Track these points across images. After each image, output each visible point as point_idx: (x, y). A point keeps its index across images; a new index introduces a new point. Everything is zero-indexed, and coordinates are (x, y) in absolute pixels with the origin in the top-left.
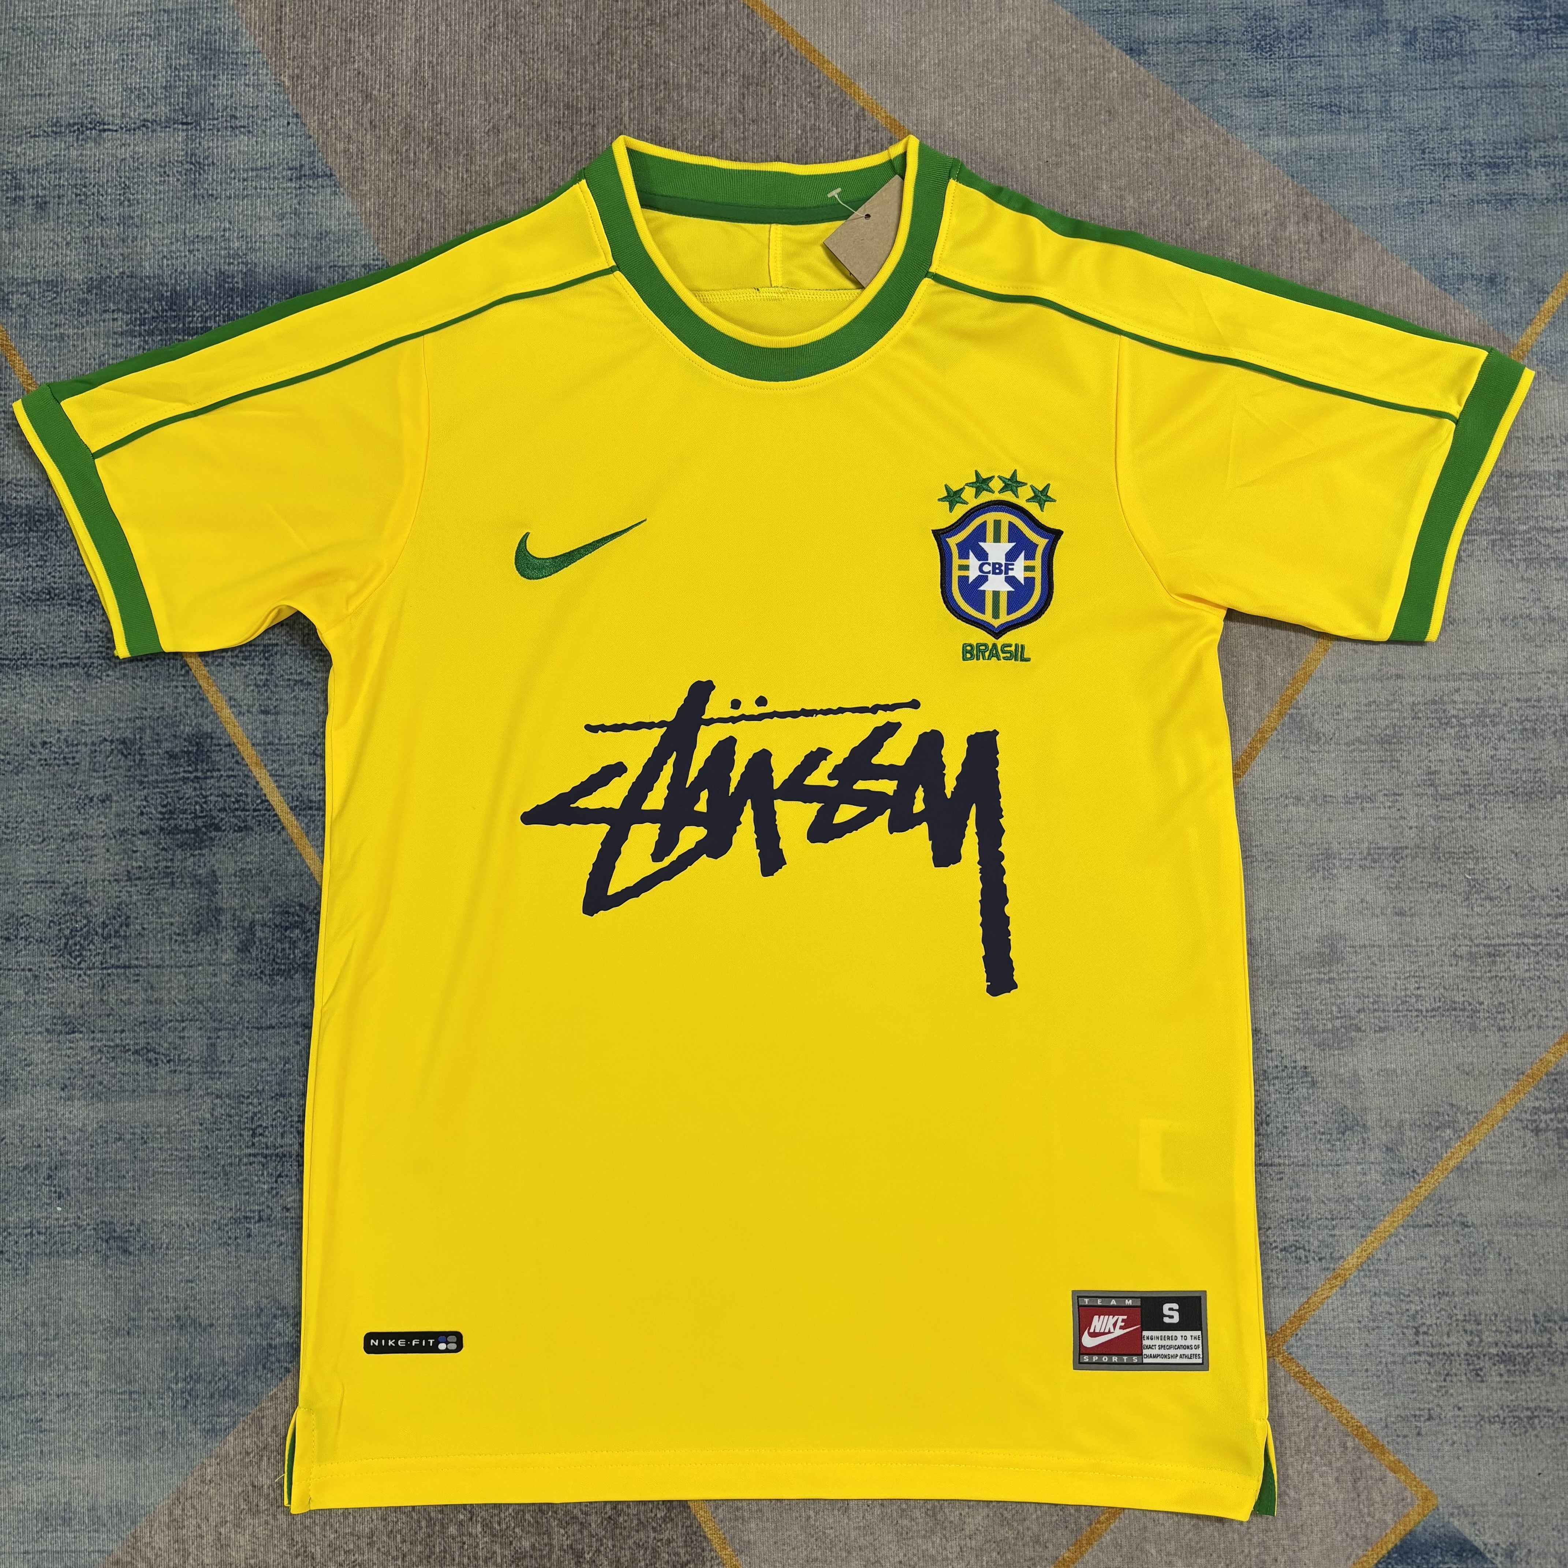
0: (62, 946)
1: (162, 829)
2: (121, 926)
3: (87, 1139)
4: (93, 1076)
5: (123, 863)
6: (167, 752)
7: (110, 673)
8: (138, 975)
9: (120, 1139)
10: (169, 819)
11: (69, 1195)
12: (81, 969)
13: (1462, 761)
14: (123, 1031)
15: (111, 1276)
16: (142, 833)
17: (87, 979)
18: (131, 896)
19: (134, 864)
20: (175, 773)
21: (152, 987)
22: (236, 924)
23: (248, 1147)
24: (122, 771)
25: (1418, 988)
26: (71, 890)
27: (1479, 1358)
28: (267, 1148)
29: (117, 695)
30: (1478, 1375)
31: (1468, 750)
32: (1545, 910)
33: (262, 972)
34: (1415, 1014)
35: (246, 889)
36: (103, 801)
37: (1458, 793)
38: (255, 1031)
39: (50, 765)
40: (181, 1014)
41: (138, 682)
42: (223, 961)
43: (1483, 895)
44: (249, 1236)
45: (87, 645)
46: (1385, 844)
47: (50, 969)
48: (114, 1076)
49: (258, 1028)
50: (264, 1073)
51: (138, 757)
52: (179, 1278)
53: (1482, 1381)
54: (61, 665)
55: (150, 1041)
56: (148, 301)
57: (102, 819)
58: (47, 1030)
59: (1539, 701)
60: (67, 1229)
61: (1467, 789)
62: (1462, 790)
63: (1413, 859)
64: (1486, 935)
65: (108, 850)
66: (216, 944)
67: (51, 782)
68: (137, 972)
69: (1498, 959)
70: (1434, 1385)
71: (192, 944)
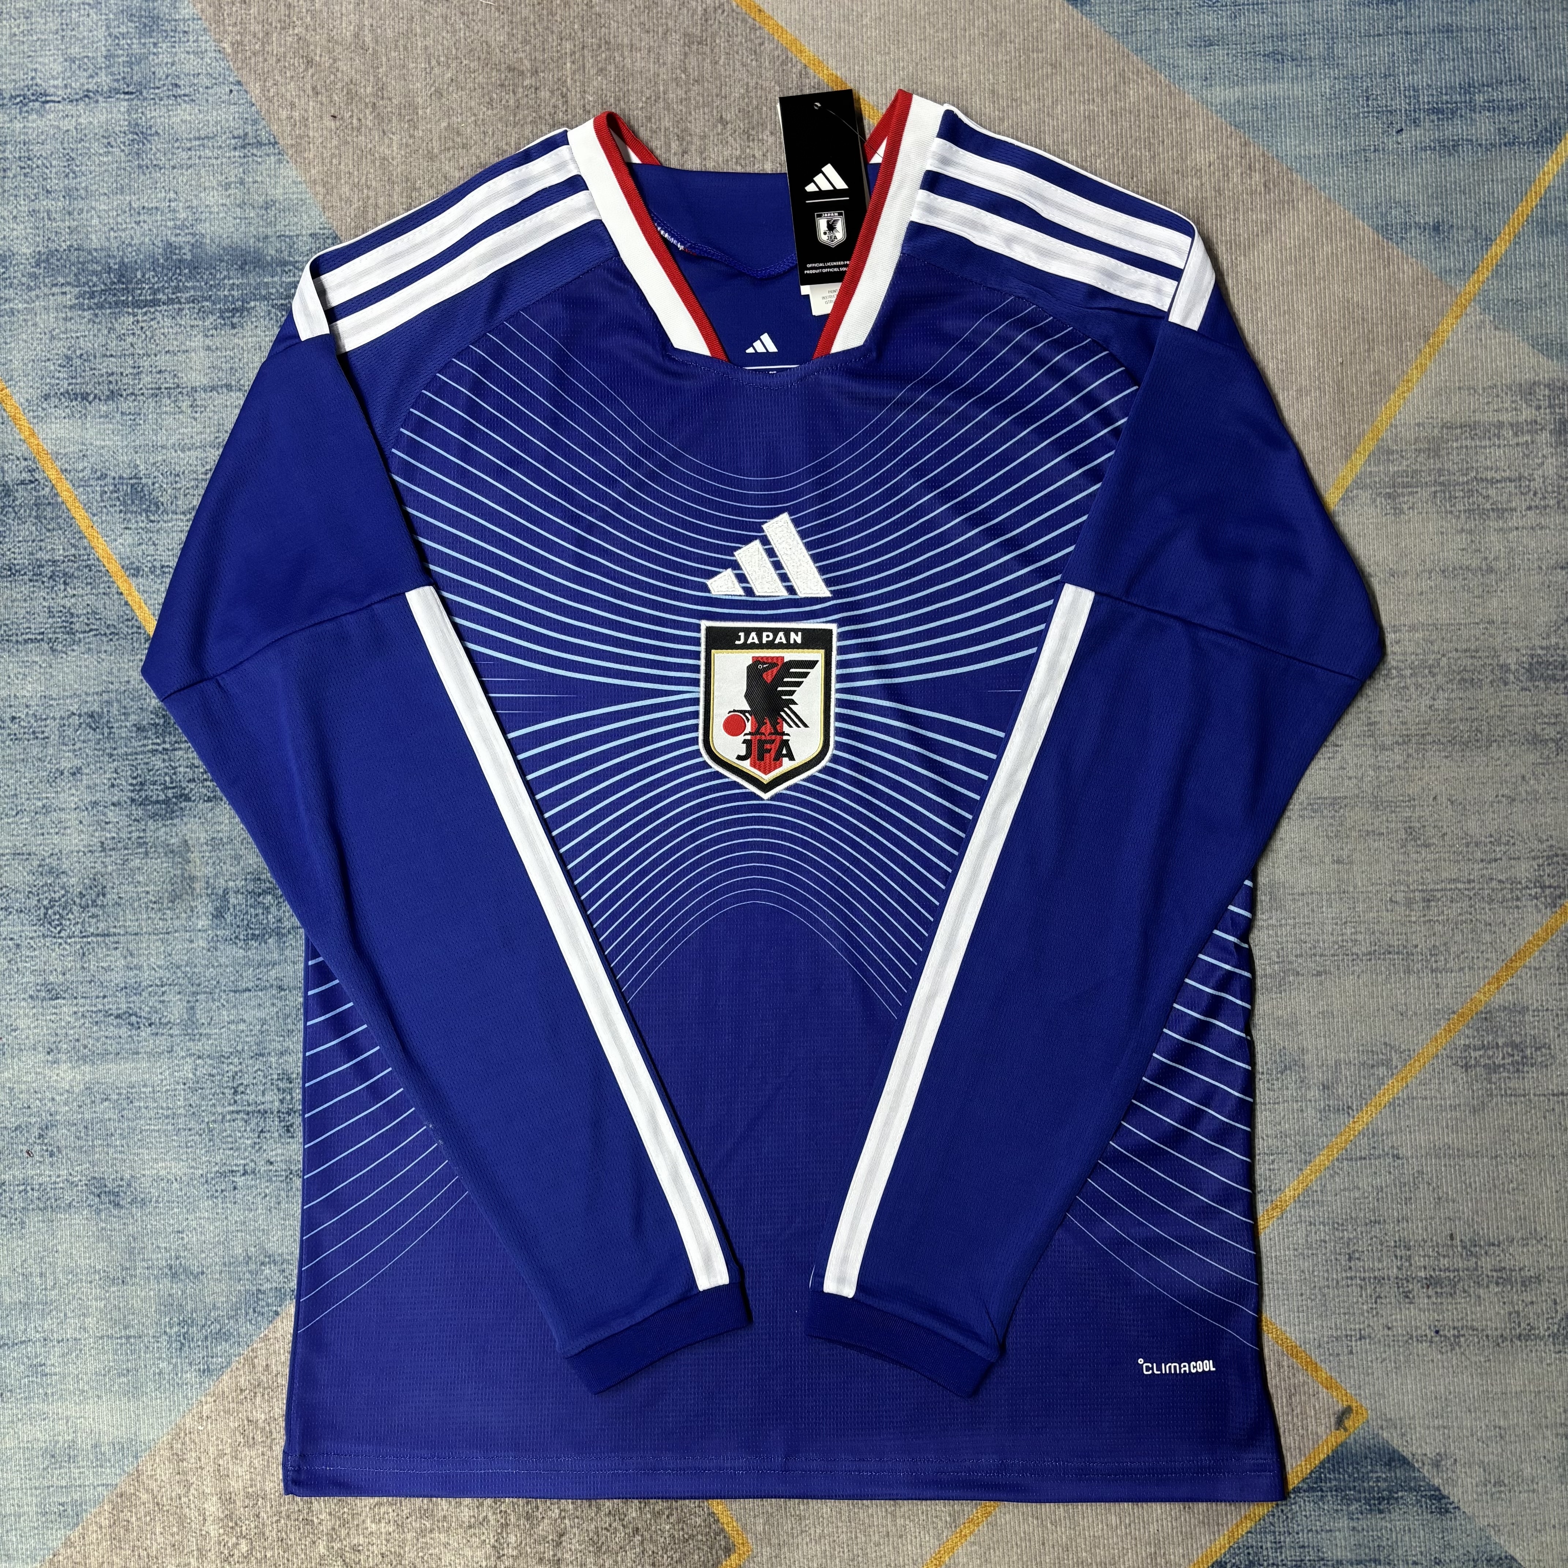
0: (42, 916)
1: (133, 800)
2: (98, 895)
3: (75, 1100)
4: (78, 1040)
5: (97, 834)
6: (135, 725)
7: (75, 647)
8: (117, 943)
9: (106, 1100)
10: (140, 790)
11: (60, 1151)
12: (61, 938)
13: (1401, 711)
14: (104, 997)
15: (102, 1229)
16: (113, 804)
17: (67, 947)
18: (106, 867)
19: (108, 835)
20: (144, 745)
21: (131, 955)
22: (209, 892)
23: (230, 1104)
24: (92, 744)
25: (1356, 933)
26: (47, 861)
27: (1408, 1281)
28: (249, 1105)
29: (84, 670)
30: (1408, 1297)
31: (1407, 701)
32: (1479, 855)
33: (236, 937)
34: (1350, 958)
35: (218, 858)
36: (74, 774)
37: (1397, 743)
38: (232, 994)
39: (20, 739)
40: (161, 979)
41: (103, 656)
42: (199, 927)
43: (1419, 842)
44: (235, 1188)
45: (50, 620)
46: (1326, 794)
47: (31, 938)
48: (98, 1040)
49: (235, 992)
50: (243, 1035)
51: (106, 730)
52: (169, 1230)
53: (1411, 1303)
54: (26, 641)
55: (132, 1005)
56: (95, 273)
57: (73, 791)
58: (31, 997)
59: (1477, 651)
60: (61, 1185)
61: (1406, 740)
62: (1400, 740)
63: (1353, 808)
64: (1421, 881)
65: (81, 822)
66: (192, 911)
67: (22, 756)
68: (116, 939)
69: (1433, 903)
70: (1365, 1307)
71: (168, 912)
